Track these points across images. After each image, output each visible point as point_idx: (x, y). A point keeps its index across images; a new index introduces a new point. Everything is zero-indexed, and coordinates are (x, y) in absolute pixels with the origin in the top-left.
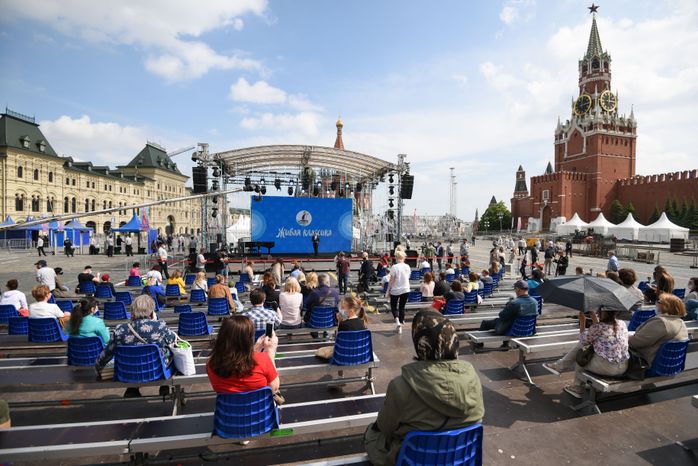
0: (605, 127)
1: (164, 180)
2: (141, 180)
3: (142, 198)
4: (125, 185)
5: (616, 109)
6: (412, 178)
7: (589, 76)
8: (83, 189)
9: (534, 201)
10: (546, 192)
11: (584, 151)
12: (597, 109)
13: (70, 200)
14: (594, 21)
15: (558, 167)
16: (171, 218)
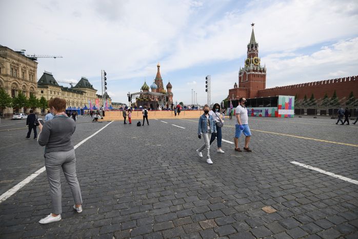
2: (82, 93)
5: (259, 64)
7: (250, 51)
10: (233, 95)
11: (247, 80)
12: (251, 64)
14: (253, 30)
15: (240, 86)
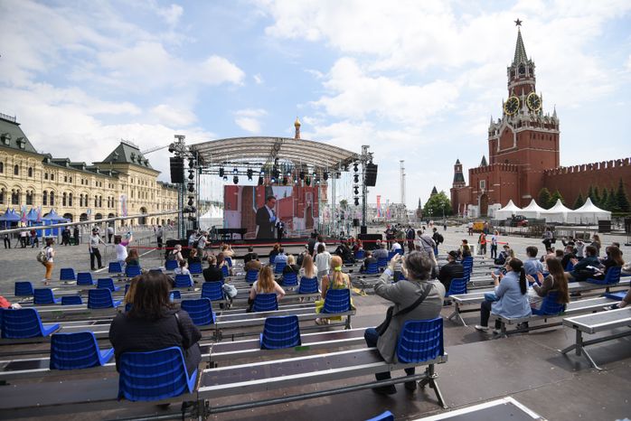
0: (532, 124)
1: (137, 174)
2: (116, 176)
3: (116, 192)
4: (100, 180)
5: (541, 109)
6: (376, 167)
7: (517, 80)
8: (61, 184)
9: (472, 190)
10: (482, 182)
11: (515, 145)
12: (525, 109)
13: (49, 194)
14: (519, 33)
15: (492, 160)
16: (143, 210)
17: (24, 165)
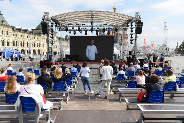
2: (40, 34)
3: (40, 41)
4: (34, 36)
8: (19, 38)
13: (15, 42)
16: (51, 48)
17: (5, 31)
